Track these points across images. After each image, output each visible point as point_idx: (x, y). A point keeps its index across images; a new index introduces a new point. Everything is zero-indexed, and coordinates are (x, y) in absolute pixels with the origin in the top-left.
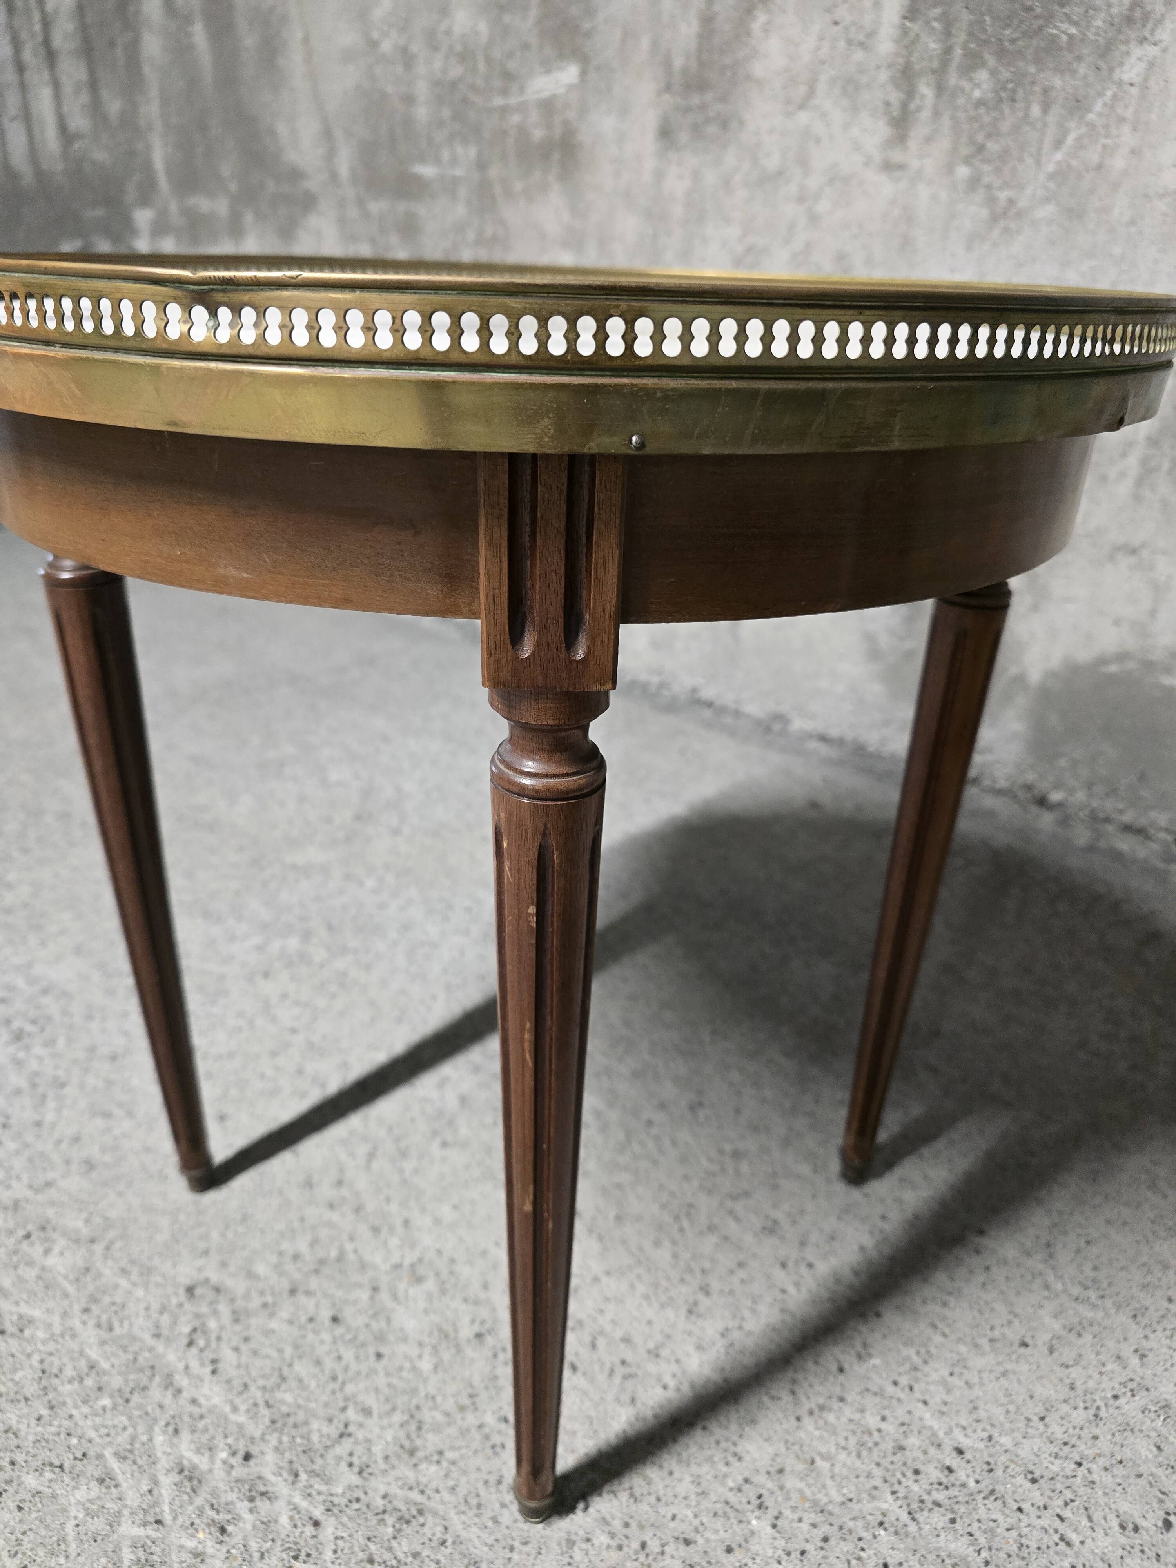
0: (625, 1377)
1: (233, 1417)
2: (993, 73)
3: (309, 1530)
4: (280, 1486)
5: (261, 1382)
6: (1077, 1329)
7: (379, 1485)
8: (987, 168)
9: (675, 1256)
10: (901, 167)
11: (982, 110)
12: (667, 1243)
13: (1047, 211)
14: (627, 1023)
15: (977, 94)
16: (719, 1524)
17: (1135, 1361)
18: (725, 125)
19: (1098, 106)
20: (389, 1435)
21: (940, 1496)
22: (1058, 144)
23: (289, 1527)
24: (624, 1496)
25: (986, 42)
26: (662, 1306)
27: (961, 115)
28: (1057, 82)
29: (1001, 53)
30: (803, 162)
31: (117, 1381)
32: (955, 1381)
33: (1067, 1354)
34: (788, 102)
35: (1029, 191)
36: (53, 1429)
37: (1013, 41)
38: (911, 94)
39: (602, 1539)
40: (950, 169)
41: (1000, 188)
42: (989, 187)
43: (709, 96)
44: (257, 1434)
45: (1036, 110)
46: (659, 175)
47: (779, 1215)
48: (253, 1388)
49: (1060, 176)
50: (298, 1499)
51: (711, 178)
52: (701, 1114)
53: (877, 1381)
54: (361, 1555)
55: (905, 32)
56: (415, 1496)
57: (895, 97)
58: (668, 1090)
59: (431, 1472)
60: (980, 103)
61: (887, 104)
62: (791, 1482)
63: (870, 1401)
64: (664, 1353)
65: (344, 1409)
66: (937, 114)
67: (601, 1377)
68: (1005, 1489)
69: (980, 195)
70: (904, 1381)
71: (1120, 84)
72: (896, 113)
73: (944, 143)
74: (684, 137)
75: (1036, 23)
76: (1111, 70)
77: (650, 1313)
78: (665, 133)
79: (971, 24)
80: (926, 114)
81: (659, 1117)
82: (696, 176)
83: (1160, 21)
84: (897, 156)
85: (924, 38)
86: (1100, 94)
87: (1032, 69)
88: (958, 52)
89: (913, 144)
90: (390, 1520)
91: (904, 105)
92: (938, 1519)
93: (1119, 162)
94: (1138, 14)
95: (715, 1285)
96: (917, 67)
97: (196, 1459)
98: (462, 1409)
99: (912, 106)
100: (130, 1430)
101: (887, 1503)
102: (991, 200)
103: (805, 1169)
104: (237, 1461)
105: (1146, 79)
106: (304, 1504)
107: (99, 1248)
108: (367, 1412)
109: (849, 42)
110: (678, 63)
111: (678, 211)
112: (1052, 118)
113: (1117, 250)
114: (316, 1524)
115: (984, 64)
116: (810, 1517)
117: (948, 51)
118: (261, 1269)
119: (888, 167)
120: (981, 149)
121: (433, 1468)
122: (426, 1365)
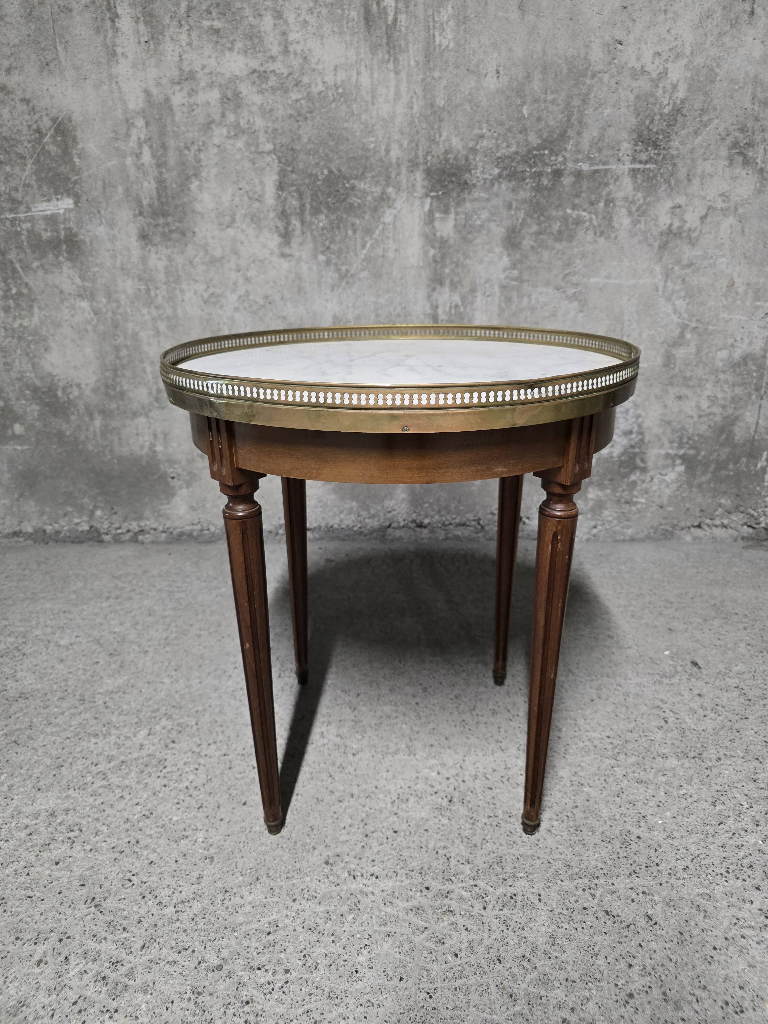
0: (508, 780)
1: (403, 884)
2: (327, 216)
3: (477, 889)
4: (448, 886)
5: (399, 867)
6: (599, 688)
7: (479, 861)
8: (333, 256)
9: (478, 738)
10: (290, 255)
11: (325, 231)
12: (470, 736)
13: (365, 274)
14: (365, 675)
15: (321, 225)
16: (578, 797)
17: (619, 688)
18: (183, 234)
19: (377, 232)
20: (462, 847)
21: (617, 751)
22: (364, 246)
23: (469, 893)
24: (547, 809)
25: (321, 203)
26: (493, 754)
27: (315, 233)
28: (357, 221)
29: (329, 208)
30: (235, 252)
31: (345, 908)
32: (588, 721)
33: (604, 696)
34: (220, 224)
35: (355, 265)
36: (344, 940)
37: (334, 204)
38: (288, 223)
39: (556, 824)
40: (315, 257)
41: (342, 265)
42: (336, 264)
43: (170, 219)
44: (420, 880)
45: (350, 233)
46: (144, 259)
47: (491, 707)
48: (399, 871)
49: (367, 259)
50: (460, 885)
51: (179, 260)
52: (430, 690)
53: (571, 733)
54: (501, 881)
55: (279, 196)
56: (492, 855)
57: (280, 224)
58: (409, 690)
59: (489, 846)
60: (323, 229)
61: (277, 227)
62: (582, 774)
63: (576, 740)
64: (509, 766)
65: (437, 853)
66: (303, 233)
67: (501, 785)
68: (628, 738)
69: (332, 268)
70: (576, 729)
71: (384, 223)
72: (283, 231)
73: (310, 245)
74: (157, 239)
75: (343, 197)
76: (379, 218)
77: (491, 759)
78: (144, 237)
79: (311, 195)
80: (297, 232)
81: (418, 700)
82: (169, 258)
83: (395, 200)
84: (287, 251)
85: (290, 199)
86: (377, 227)
87: (345, 216)
88: (308, 206)
89: (294, 245)
90: (496, 866)
91: (286, 228)
92: (622, 757)
93: (391, 255)
94: (385, 196)
95: (500, 739)
96: (289, 212)
97: (410, 903)
98: (473, 824)
99: (290, 228)
100: (374, 917)
101: (608, 762)
102: (338, 270)
103: (482, 689)
104: (425, 892)
105: (394, 222)
106: (464, 885)
107: (264, 879)
108: (445, 847)
109: (250, 198)
110: (145, 202)
111: (161, 277)
112: (358, 236)
113: (399, 289)
114: (476, 886)
115: (322, 212)
116: (596, 778)
117: (303, 205)
118: (344, 838)
119: (283, 255)
120: (328, 248)
121: (488, 845)
122: (445, 821)
